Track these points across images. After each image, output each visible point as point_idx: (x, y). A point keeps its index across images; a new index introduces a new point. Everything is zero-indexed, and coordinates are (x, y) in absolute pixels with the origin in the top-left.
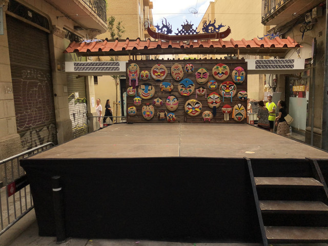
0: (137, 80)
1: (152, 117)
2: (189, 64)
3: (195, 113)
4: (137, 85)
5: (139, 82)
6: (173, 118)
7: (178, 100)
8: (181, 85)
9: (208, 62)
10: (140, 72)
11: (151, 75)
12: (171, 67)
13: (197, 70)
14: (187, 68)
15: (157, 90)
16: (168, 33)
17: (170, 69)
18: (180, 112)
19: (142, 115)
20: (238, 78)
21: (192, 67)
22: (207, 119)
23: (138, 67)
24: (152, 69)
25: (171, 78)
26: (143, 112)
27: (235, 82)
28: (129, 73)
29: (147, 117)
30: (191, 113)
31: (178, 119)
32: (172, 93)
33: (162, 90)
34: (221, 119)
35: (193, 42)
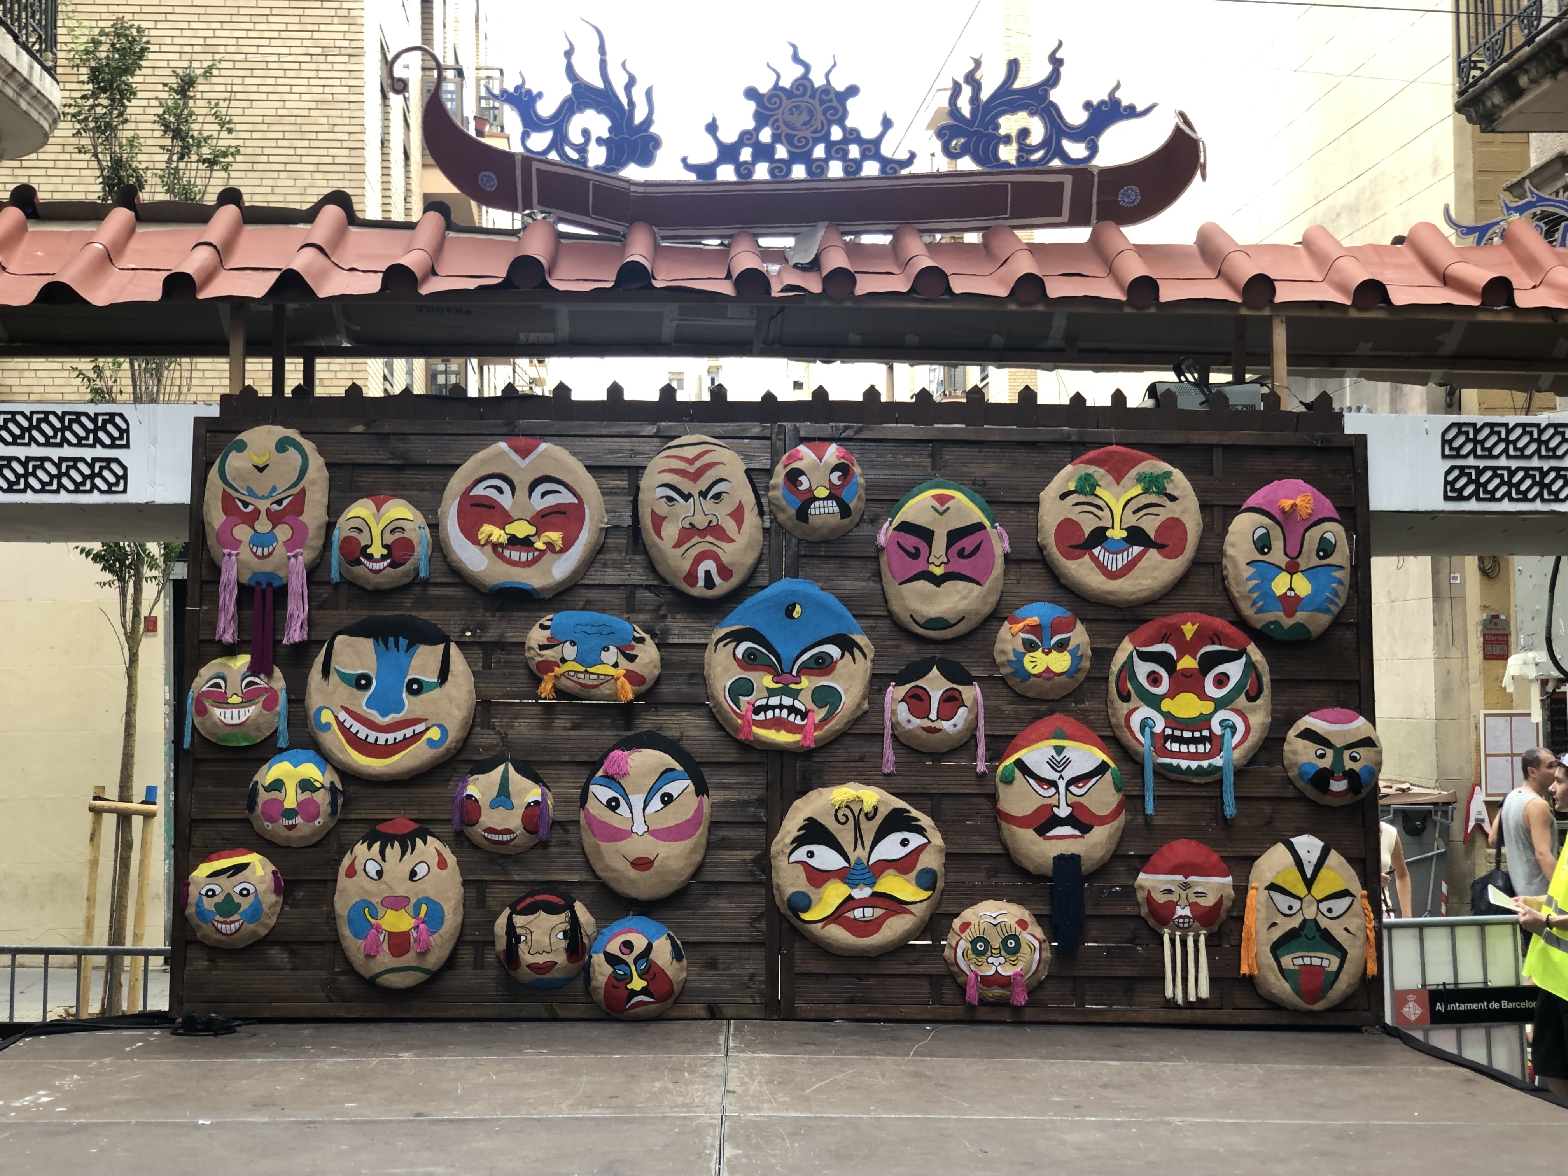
0: (297, 583)
1: (433, 961)
2: (818, 441)
3: (873, 926)
4: (295, 634)
5: (316, 603)
6: (651, 972)
7: (701, 789)
8: (737, 637)
9: (991, 430)
10: (335, 509)
11: (439, 546)
12: (635, 472)
13: (894, 503)
14: (794, 476)
15: (495, 690)
16: (616, 160)
17: (635, 490)
18: (723, 905)
19: (336, 943)
20: (1280, 585)
21: (843, 468)
22: (997, 980)
23: (316, 462)
24: (457, 483)
25: (638, 576)
26: (342, 905)
27: (1259, 620)
28: (216, 517)
29: (385, 959)
30: (836, 917)
31: (708, 981)
32: (646, 723)
33: (546, 688)
34: (1129, 984)
35: (855, 251)
